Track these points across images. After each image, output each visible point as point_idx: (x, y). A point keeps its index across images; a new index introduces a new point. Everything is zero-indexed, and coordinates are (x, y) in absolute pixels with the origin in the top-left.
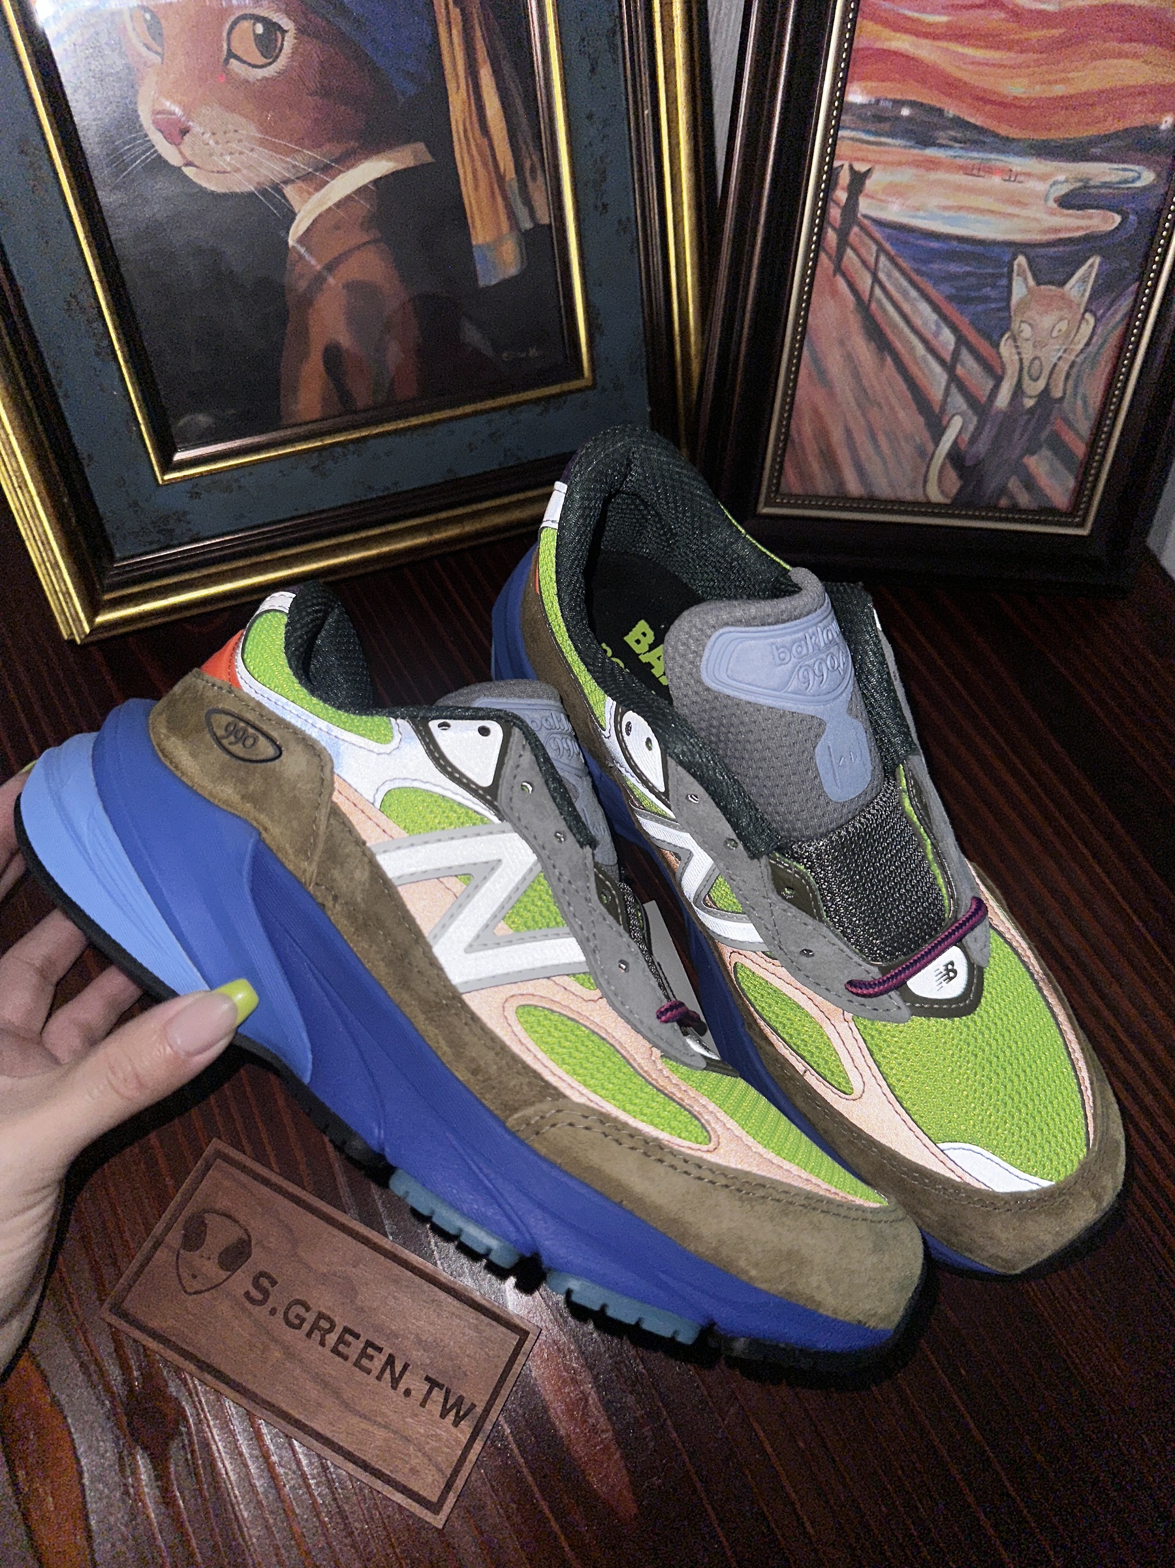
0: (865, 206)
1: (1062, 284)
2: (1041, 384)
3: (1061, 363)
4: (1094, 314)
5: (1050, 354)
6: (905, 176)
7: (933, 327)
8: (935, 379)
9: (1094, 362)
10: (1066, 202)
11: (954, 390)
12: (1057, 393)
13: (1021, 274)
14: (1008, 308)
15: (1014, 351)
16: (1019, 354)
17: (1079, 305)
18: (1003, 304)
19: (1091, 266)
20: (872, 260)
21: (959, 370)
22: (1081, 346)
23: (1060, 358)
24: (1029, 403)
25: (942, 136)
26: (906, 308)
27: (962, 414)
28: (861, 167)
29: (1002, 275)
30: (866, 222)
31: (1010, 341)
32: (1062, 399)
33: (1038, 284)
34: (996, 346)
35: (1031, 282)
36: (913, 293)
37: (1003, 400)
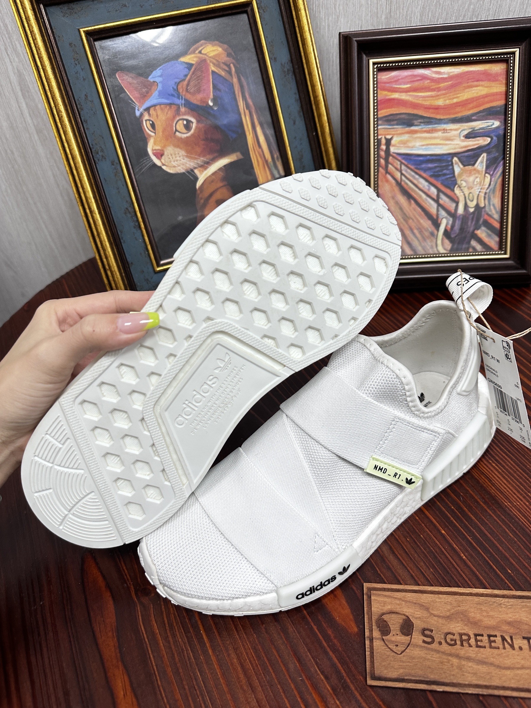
0: (392, 150)
1: (473, 165)
2: (474, 203)
3: (480, 194)
4: (489, 174)
5: (476, 191)
6: (406, 137)
7: (427, 187)
8: (433, 207)
9: (494, 190)
10: (468, 136)
11: (440, 209)
12: (482, 205)
13: (456, 163)
14: (454, 176)
15: (461, 191)
16: (463, 192)
17: (482, 171)
18: (452, 175)
19: (483, 157)
20: (399, 167)
21: (441, 202)
22: (487, 186)
23: (480, 192)
24: (472, 210)
25: (416, 122)
26: (415, 182)
27: (446, 218)
28: (389, 137)
29: (449, 166)
30: (395, 155)
31: (458, 189)
32: (484, 207)
33: (464, 166)
34: (453, 191)
35: (462, 166)
36: (417, 177)
37: (461, 210)
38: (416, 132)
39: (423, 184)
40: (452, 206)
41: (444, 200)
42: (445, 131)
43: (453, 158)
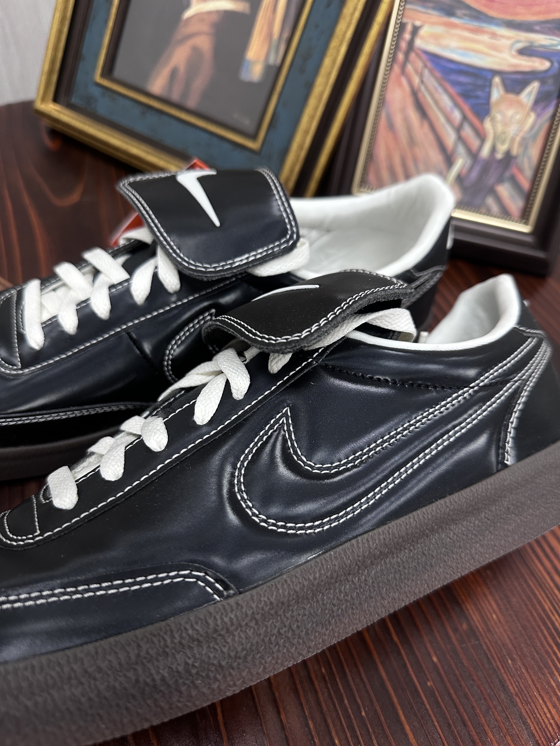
0: (418, 43)
2: (505, 147)
3: (516, 137)
5: (512, 130)
6: (439, 30)
7: (450, 109)
8: (450, 138)
11: (460, 144)
12: (514, 153)
13: (497, 86)
15: (492, 126)
16: (495, 128)
17: (527, 107)
19: (534, 88)
20: (420, 70)
21: (463, 133)
22: (527, 129)
23: (516, 134)
24: (499, 156)
26: (436, 96)
27: (464, 157)
28: (418, 23)
30: (420, 52)
31: (490, 121)
32: (517, 157)
33: (506, 92)
34: (482, 122)
35: (502, 92)
36: (441, 91)
37: (485, 152)
38: (454, 26)
39: (446, 101)
40: (475, 143)
41: (467, 131)
42: (494, 35)
43: (493, 76)
